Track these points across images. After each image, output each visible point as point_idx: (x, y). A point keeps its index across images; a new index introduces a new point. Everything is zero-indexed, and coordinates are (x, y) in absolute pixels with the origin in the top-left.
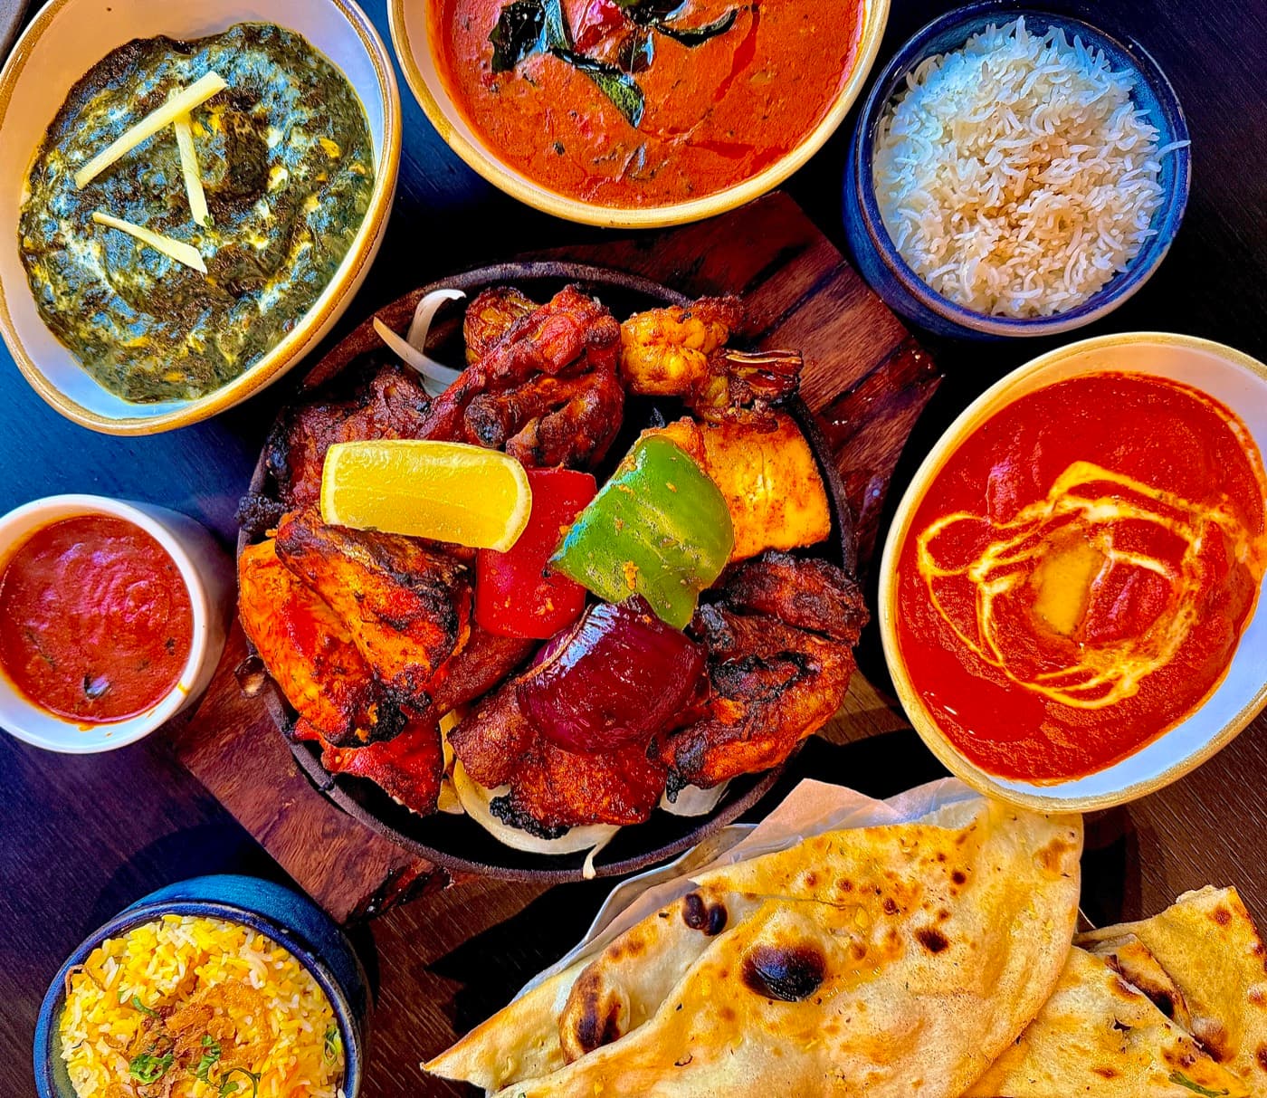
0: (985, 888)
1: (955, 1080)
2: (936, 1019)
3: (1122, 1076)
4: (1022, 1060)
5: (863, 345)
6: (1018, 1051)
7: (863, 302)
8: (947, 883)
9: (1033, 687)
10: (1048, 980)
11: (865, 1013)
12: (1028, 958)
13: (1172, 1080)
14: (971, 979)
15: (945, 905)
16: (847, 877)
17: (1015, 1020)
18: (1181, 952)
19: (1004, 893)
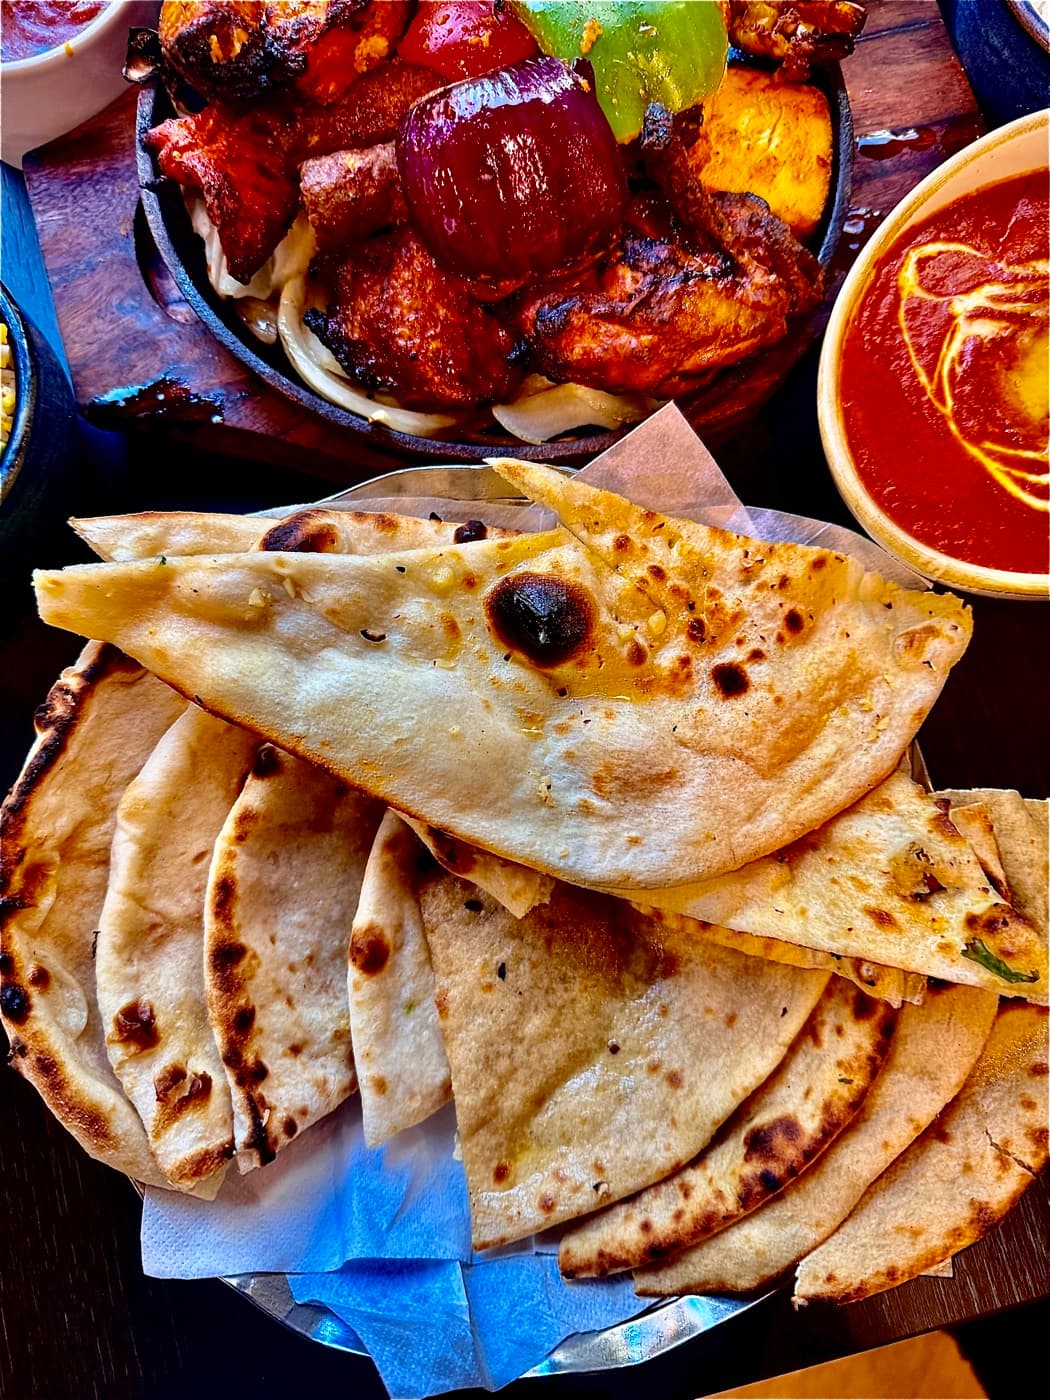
0: (821, 653)
1: (683, 857)
2: (691, 780)
3: (901, 931)
4: (776, 889)
5: (926, 99)
6: (775, 872)
7: (944, 61)
8: (777, 625)
9: (973, 451)
10: (853, 782)
11: (611, 721)
12: (839, 750)
13: (964, 953)
14: (758, 741)
15: (764, 648)
16: (664, 567)
17: (791, 816)
18: (1032, 842)
19: (842, 664)
